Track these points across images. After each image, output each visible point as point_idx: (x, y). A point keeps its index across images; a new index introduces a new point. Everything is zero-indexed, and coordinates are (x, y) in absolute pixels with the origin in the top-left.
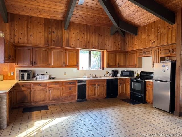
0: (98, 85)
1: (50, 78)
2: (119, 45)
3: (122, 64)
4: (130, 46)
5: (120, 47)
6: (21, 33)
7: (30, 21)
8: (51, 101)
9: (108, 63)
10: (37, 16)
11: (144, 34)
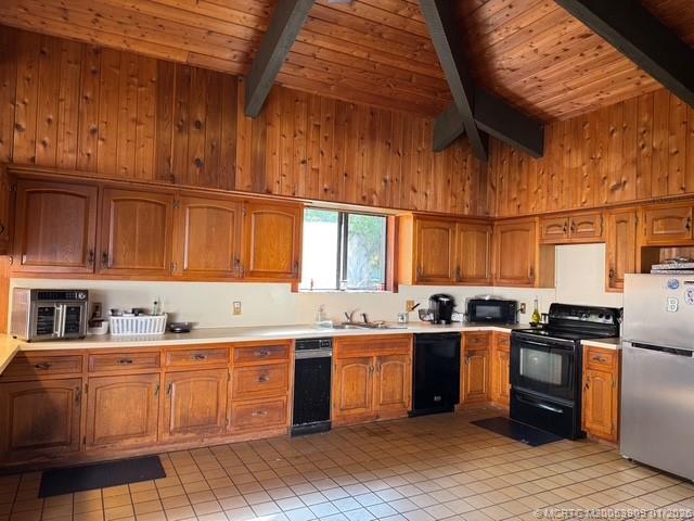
0: (379, 358)
1: (172, 328)
2: (467, 193)
3: (472, 271)
4: (509, 201)
5: (467, 200)
6: (49, 121)
7: (93, 68)
8: (177, 435)
9: (419, 267)
10: (124, 47)
11: (573, 153)
